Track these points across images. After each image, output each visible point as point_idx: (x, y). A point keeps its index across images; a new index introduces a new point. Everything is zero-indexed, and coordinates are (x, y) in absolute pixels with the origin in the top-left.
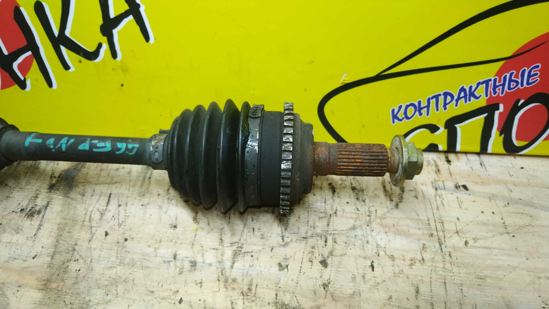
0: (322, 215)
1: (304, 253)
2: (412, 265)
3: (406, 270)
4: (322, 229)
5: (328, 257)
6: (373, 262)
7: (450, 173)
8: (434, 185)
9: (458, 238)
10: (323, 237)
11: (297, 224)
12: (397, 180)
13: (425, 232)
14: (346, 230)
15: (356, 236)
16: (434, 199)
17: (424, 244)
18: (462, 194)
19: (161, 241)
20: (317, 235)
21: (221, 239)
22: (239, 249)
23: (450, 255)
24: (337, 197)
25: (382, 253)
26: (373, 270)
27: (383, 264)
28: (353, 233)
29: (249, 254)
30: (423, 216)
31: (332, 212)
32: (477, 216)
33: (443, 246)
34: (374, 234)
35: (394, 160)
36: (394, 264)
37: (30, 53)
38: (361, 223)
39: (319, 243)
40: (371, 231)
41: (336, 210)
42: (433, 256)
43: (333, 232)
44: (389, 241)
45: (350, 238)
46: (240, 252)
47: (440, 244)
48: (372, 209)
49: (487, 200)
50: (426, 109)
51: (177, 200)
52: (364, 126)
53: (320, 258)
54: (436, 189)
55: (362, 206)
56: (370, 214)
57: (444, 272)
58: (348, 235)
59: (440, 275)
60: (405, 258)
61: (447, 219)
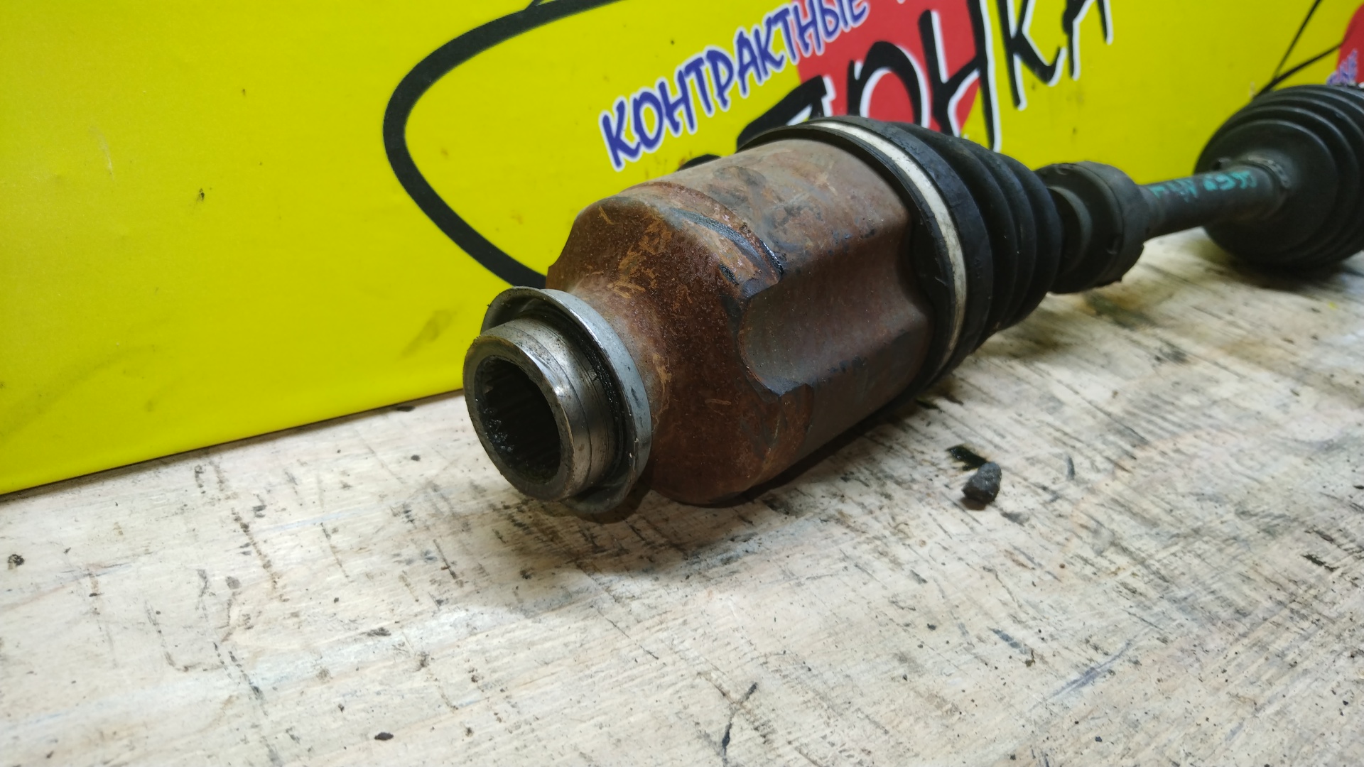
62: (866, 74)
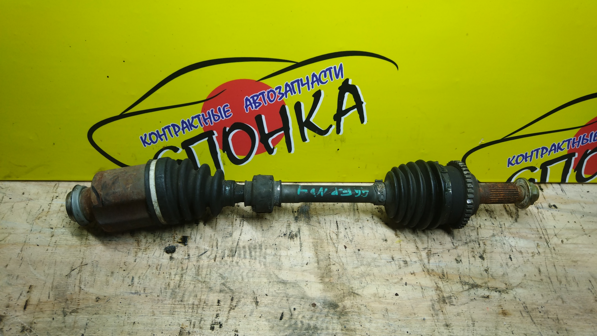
0: (473, 228)
1: (468, 252)
2: (533, 256)
3: (530, 259)
4: (475, 237)
5: (483, 254)
6: (510, 255)
7: (544, 197)
8: (536, 206)
9: (557, 238)
10: (477, 242)
11: (459, 234)
12: (523, 205)
13: (537, 236)
14: (490, 237)
15: (496, 240)
16: (537, 214)
17: (538, 244)
18: (554, 211)
19: (381, 250)
20: (473, 241)
21: (417, 246)
22: (429, 252)
23: (554, 249)
24: (478, 216)
25: (514, 250)
26: (512, 260)
27: (516, 256)
28: (494, 239)
29: (436, 254)
30: (533, 226)
31: (478, 226)
32: (566, 225)
33: (549, 244)
34: (507, 239)
35: (522, 194)
36: (523, 256)
37: (283, 132)
38: (497, 232)
39: (476, 245)
40: (504, 237)
41: (480, 225)
42: (544, 250)
43: (482, 239)
44: (517, 242)
45: (493, 242)
46: (430, 254)
47: (547, 243)
48: (501, 223)
49: (570, 214)
50: (530, 157)
51: (380, 223)
52: (489, 169)
53: (479, 255)
54: (538, 208)
55: (495, 221)
56: (501, 226)
57: (553, 259)
58: (491, 240)
59: (551, 261)
60: (528, 252)
61: (548, 227)
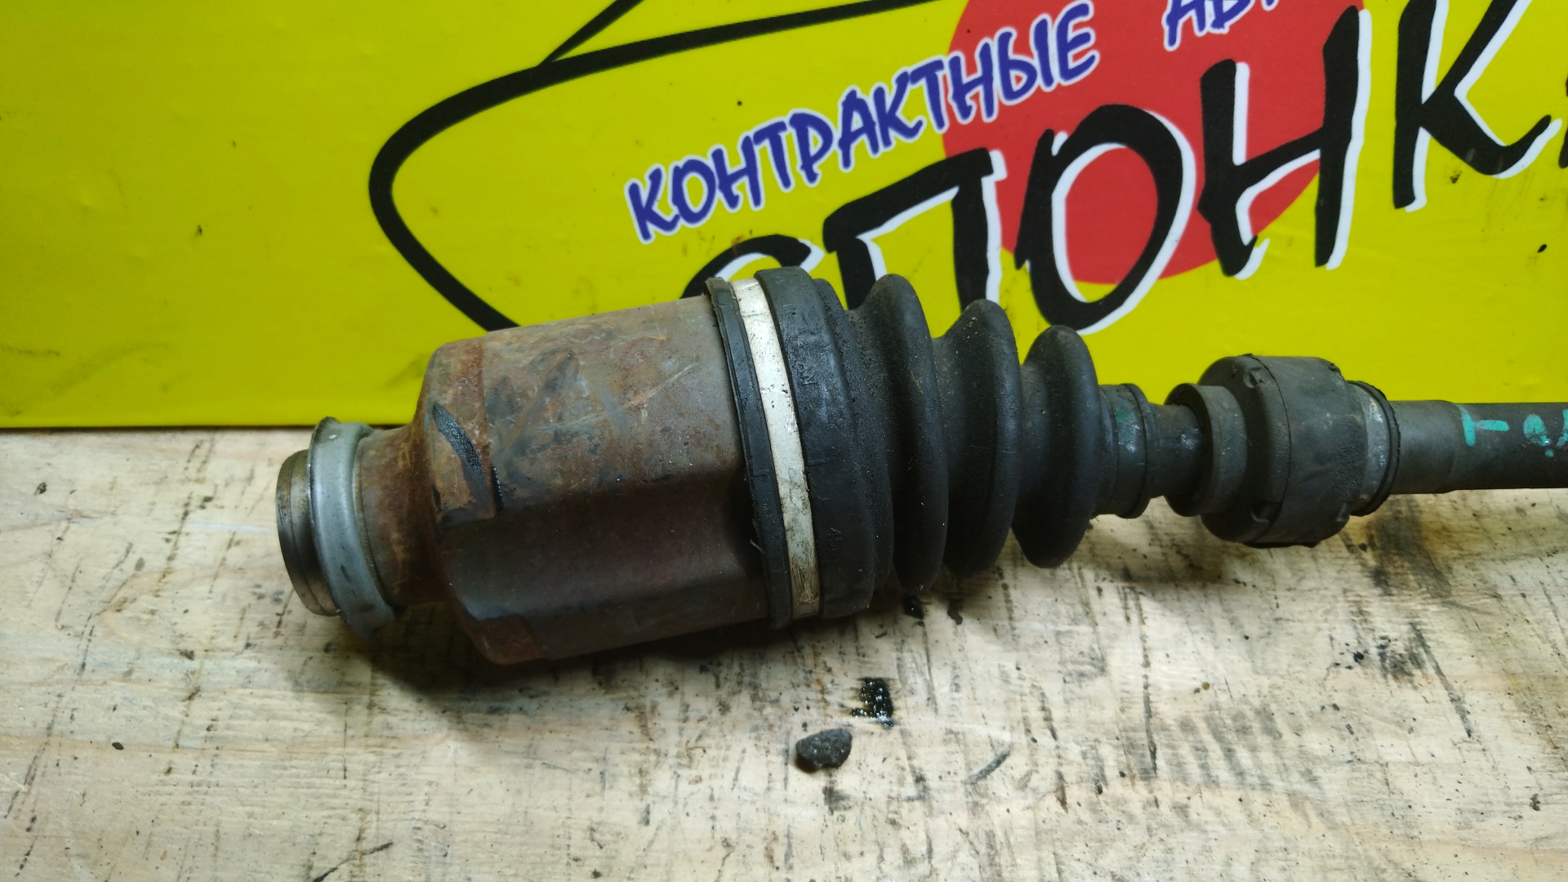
62: (1072, 151)
